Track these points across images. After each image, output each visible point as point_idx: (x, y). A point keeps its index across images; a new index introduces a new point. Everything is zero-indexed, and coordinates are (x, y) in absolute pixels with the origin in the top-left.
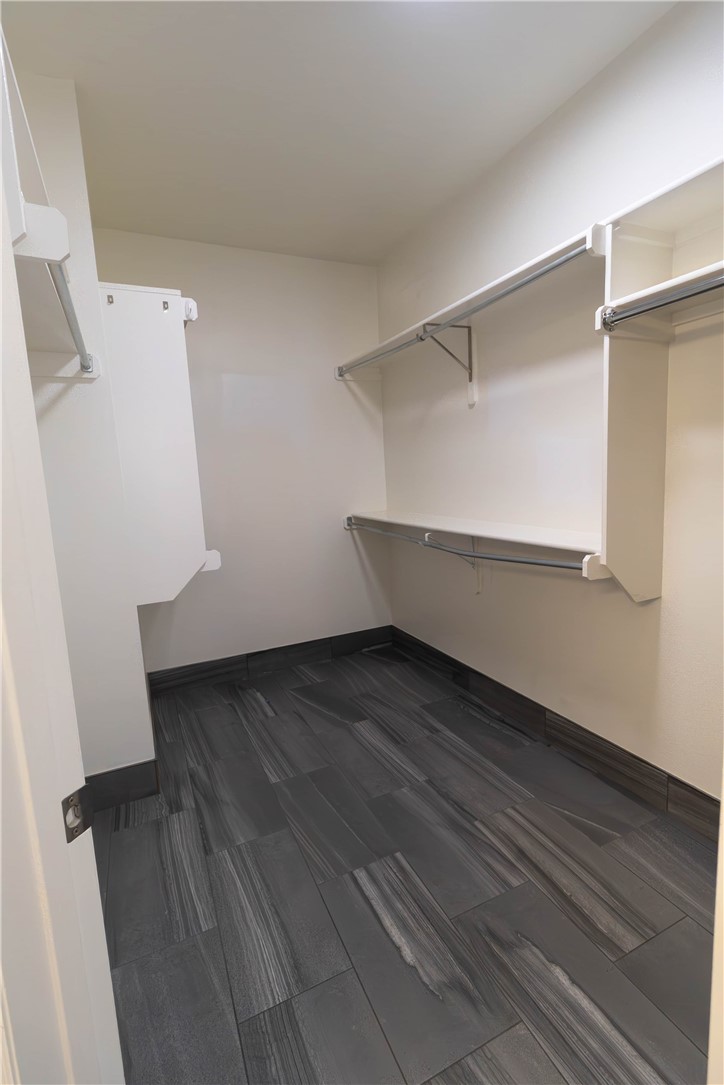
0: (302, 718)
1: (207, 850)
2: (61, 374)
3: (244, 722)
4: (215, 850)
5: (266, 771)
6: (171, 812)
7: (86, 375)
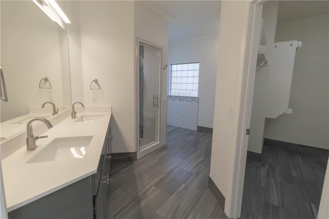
0: (314, 169)
1: (268, 176)
2: (260, 65)
3: (290, 160)
4: (270, 177)
5: (292, 172)
6: (262, 166)
7: (266, 65)
